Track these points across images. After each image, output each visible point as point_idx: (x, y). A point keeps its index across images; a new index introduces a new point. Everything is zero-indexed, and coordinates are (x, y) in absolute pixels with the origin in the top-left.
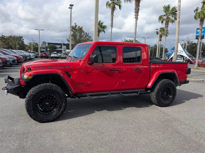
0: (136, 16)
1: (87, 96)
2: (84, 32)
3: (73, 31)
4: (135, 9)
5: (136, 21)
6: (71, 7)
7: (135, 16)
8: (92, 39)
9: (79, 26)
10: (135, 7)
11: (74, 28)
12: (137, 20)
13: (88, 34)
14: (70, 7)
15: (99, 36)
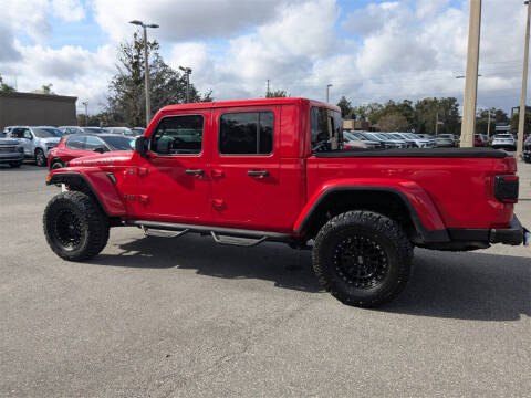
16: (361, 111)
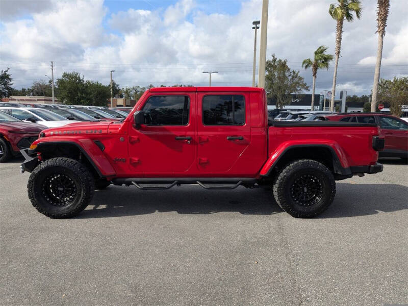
0: (381, 28)
1: (133, 182)
2: (289, 70)
3: (268, 70)
4: (378, 13)
5: (381, 38)
6: (256, 26)
7: (377, 29)
8: (304, 83)
9: (280, 60)
10: (378, 9)
11: (270, 64)
12: (382, 36)
13: (296, 72)
14: (254, 26)
15: (315, 77)
16: (127, 92)
